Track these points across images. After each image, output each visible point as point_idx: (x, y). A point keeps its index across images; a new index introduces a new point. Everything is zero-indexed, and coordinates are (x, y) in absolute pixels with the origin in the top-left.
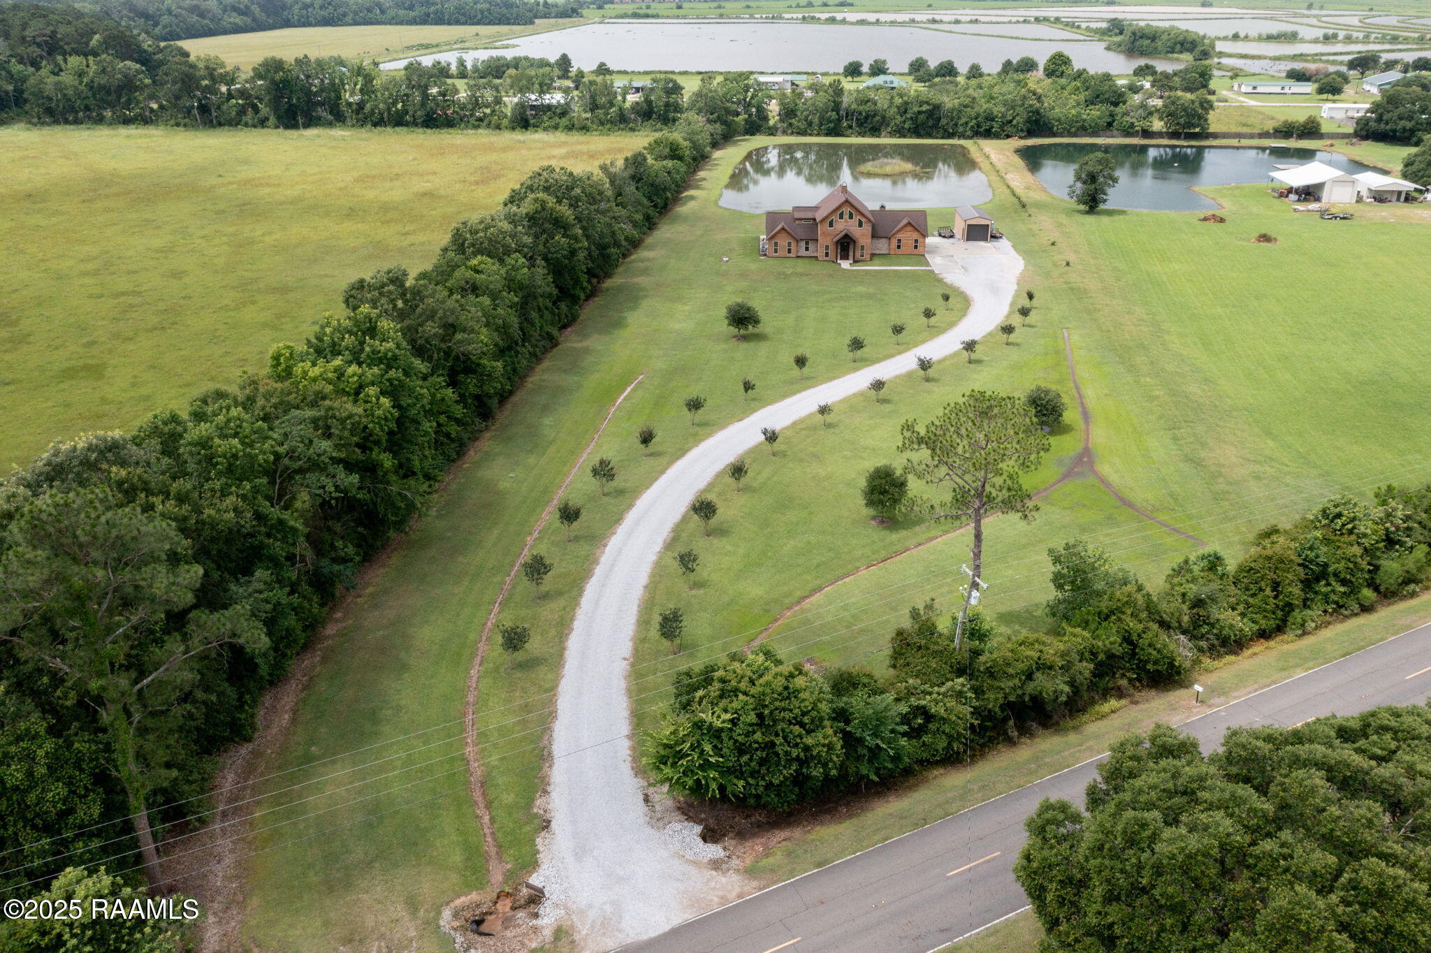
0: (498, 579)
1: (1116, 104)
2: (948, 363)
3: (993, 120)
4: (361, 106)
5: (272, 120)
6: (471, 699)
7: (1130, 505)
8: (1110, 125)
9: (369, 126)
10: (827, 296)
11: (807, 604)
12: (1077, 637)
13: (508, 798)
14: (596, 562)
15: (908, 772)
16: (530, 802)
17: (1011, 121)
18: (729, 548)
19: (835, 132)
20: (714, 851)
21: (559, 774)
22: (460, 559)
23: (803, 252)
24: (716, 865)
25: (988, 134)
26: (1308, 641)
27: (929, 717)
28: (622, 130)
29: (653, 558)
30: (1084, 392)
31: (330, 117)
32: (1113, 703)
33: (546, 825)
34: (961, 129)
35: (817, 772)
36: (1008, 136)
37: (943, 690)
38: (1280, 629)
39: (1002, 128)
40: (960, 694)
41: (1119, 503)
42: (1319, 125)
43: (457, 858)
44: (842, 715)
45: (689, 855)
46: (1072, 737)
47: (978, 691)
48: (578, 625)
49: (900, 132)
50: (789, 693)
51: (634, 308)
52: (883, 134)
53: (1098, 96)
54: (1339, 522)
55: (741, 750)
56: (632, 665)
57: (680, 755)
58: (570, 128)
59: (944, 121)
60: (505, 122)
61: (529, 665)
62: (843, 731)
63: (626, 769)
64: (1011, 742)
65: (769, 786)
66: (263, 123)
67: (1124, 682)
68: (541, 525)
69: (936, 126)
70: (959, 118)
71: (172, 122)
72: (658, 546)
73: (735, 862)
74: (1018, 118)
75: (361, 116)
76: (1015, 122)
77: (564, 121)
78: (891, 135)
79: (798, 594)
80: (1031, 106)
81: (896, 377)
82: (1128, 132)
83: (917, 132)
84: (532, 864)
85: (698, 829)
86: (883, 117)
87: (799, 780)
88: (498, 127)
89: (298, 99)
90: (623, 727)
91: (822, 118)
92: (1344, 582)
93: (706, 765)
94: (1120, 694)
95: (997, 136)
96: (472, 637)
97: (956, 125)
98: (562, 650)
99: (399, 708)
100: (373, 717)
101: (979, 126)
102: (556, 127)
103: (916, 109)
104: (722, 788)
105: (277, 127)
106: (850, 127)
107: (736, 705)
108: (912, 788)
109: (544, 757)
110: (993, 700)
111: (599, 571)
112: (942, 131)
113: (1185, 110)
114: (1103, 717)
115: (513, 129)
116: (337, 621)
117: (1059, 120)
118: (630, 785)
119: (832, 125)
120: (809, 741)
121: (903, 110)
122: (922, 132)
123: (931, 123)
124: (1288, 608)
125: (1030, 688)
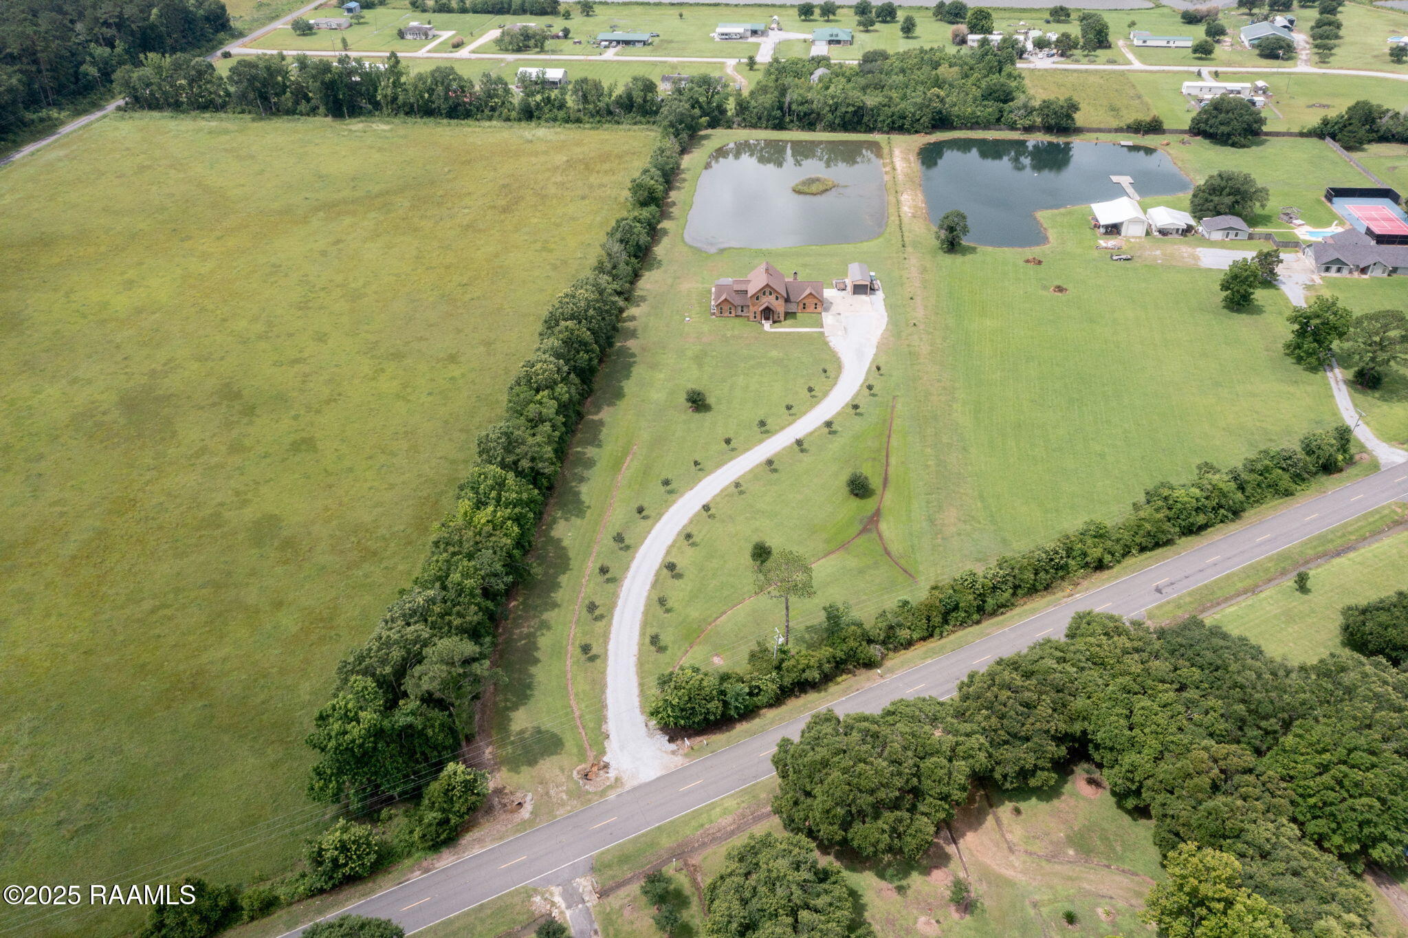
0: (571, 608)
1: (1005, 101)
2: (816, 434)
3: (905, 118)
4: (395, 99)
5: (322, 109)
6: (569, 676)
7: (888, 553)
8: (998, 120)
9: (402, 116)
10: (752, 362)
11: (718, 622)
12: (826, 651)
13: (591, 725)
14: (618, 597)
15: (752, 711)
16: (600, 726)
17: (919, 120)
18: (683, 586)
19: (780, 126)
20: (673, 747)
21: (611, 713)
22: (552, 595)
23: (739, 313)
24: (673, 753)
25: (901, 129)
26: (944, 641)
27: (760, 690)
28: (610, 122)
29: (645, 594)
30: (890, 461)
31: (370, 107)
32: (844, 677)
33: (608, 737)
34: (880, 125)
35: (712, 718)
36: (916, 132)
37: (767, 677)
38: (931, 636)
39: (912, 125)
40: (774, 680)
41: (883, 552)
42: (1161, 123)
43: (575, 751)
44: (723, 693)
45: (664, 749)
46: (823, 694)
47: (782, 678)
48: (613, 636)
49: (832, 127)
50: (701, 688)
51: (628, 377)
52: (818, 128)
53: (990, 95)
54: (966, 583)
55: (682, 710)
56: (638, 659)
57: (659, 713)
58: (567, 120)
59: (866, 119)
60: (514, 114)
61: (592, 659)
62: (723, 700)
63: (638, 711)
64: (797, 697)
65: (694, 722)
66: (313, 111)
67: (851, 667)
68: (588, 571)
69: (859, 122)
70: (879, 115)
71: (239, 109)
72: (648, 587)
73: (681, 751)
74: (924, 118)
75: (395, 106)
76: (922, 121)
77: (561, 114)
78: (825, 130)
79: (715, 616)
80: (935, 108)
81: (784, 449)
82: (1012, 127)
83: (846, 126)
84: (603, 753)
85: (667, 738)
86: (818, 114)
87: (706, 719)
88: (508, 119)
89: (344, 94)
90: (635, 691)
91: (769, 115)
92: (966, 611)
93: (669, 716)
94: (849, 672)
95: (908, 132)
96: (564, 643)
97: (876, 121)
98: (607, 650)
99: (540, 682)
100: (530, 686)
101: (893, 122)
102: (555, 120)
103: (843, 110)
104: (675, 724)
105: (326, 116)
106: (792, 121)
107: (680, 694)
108: (753, 718)
109: (604, 706)
110: (787, 681)
111: (620, 603)
112: (864, 126)
113: (1055, 113)
114: (839, 683)
115: (520, 120)
116: (501, 634)
117: (958, 116)
118: (640, 719)
119: (777, 121)
120: (709, 706)
121: (834, 109)
122: (850, 127)
123: (856, 119)
124: (934, 627)
125: (804, 676)
